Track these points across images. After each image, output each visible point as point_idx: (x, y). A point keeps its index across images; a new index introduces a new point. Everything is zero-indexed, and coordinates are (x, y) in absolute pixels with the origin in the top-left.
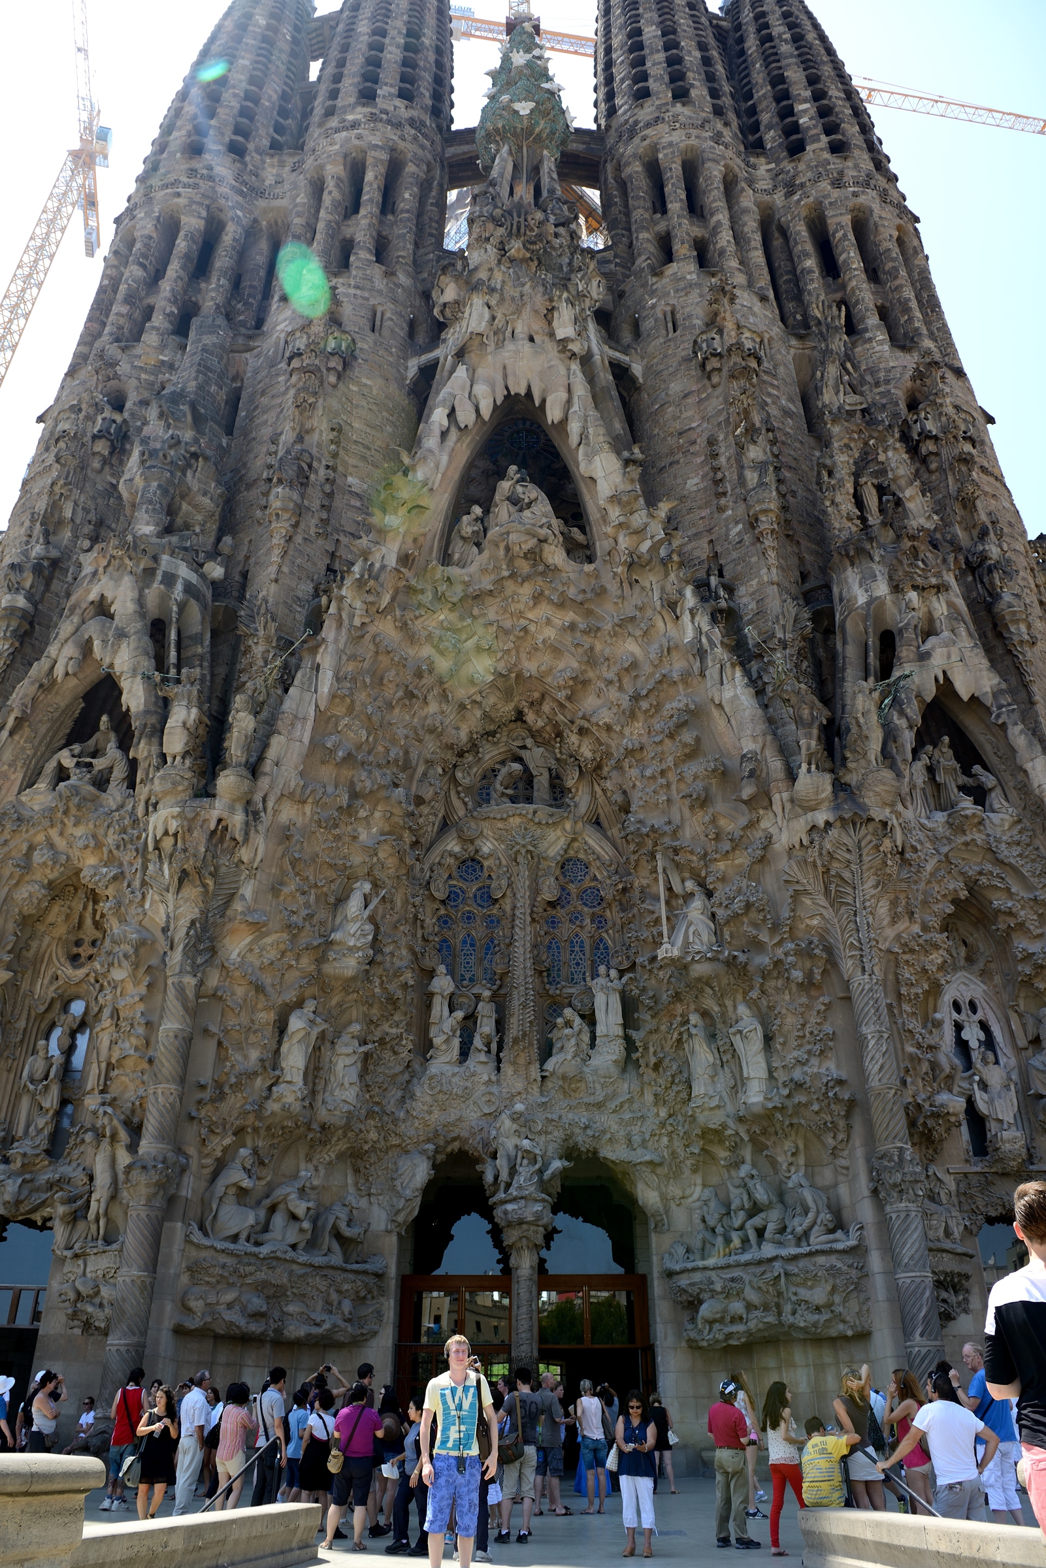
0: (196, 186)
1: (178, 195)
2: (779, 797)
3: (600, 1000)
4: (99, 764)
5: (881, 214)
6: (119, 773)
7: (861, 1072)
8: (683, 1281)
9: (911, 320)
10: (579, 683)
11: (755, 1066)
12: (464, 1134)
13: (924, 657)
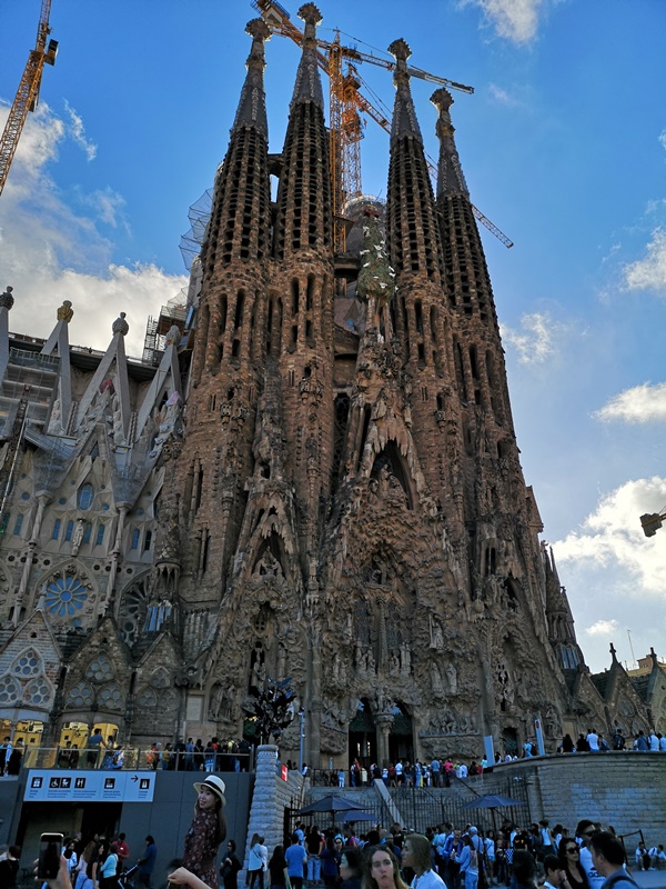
0: (249, 280)
1: (244, 284)
2: (468, 606)
3: (403, 653)
4: (274, 567)
5: (496, 355)
6: (280, 571)
7: (485, 688)
8: (427, 740)
9: (501, 410)
10: (404, 551)
11: (454, 682)
12: (366, 692)
13: (506, 564)
